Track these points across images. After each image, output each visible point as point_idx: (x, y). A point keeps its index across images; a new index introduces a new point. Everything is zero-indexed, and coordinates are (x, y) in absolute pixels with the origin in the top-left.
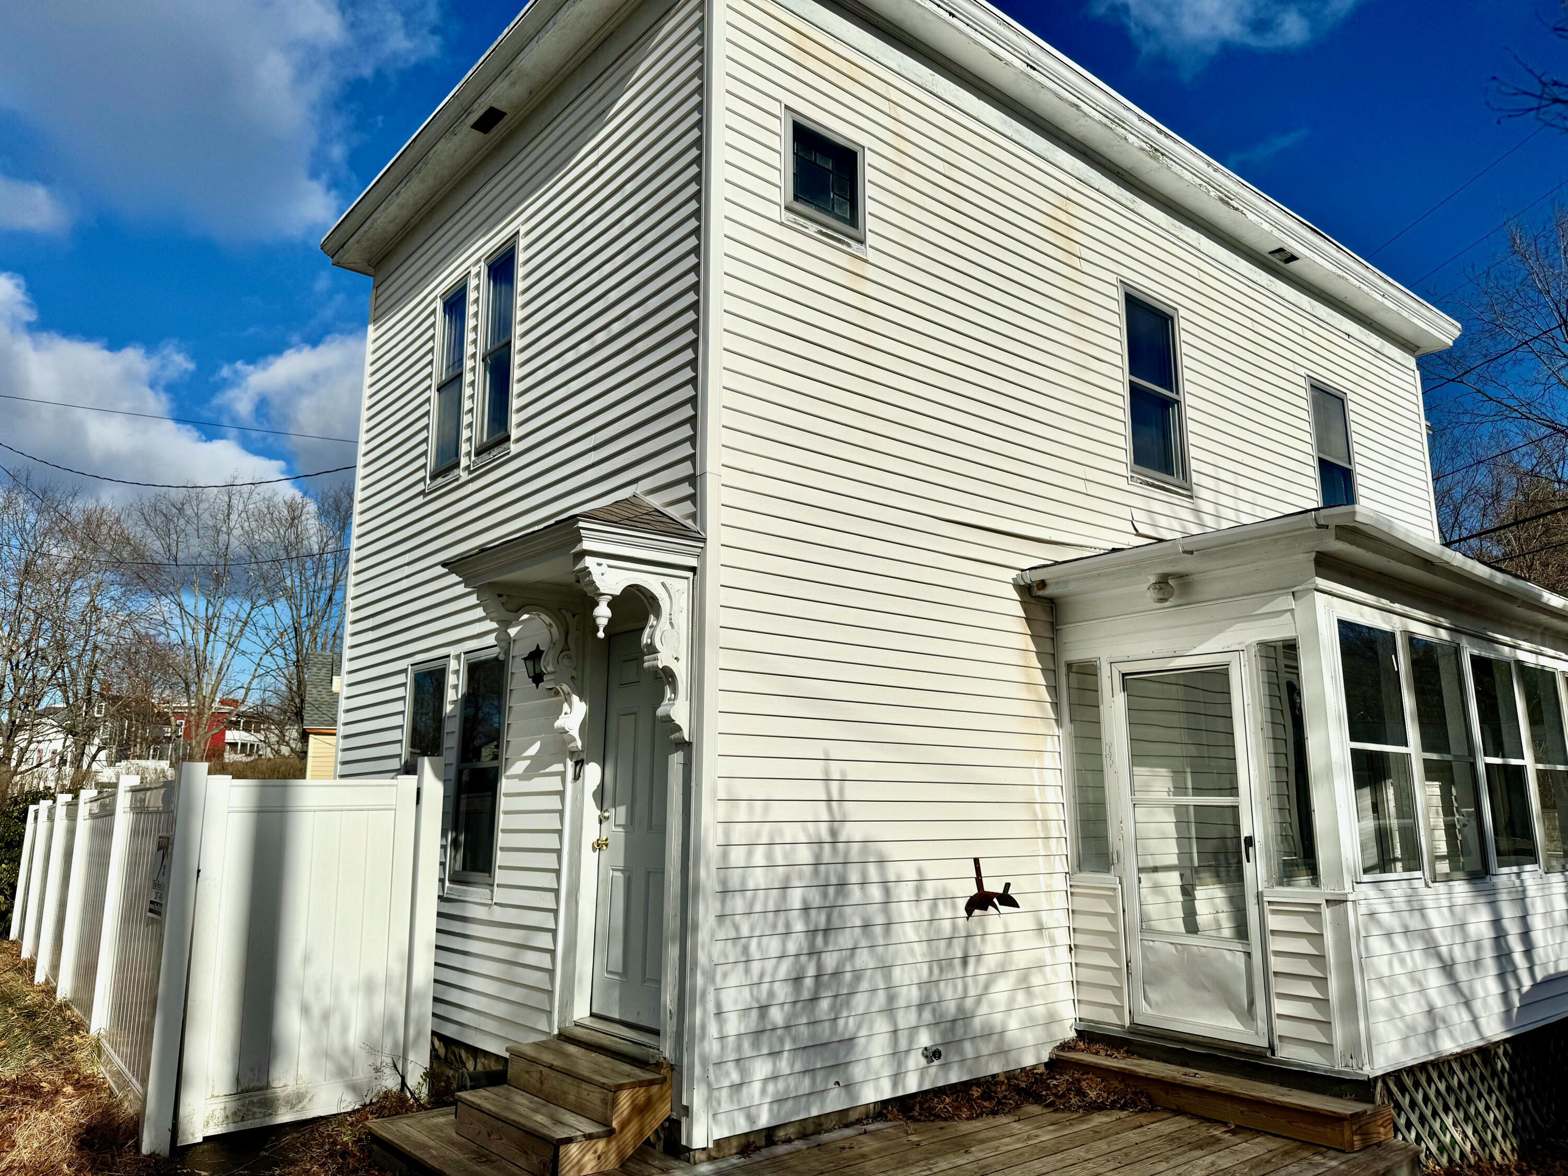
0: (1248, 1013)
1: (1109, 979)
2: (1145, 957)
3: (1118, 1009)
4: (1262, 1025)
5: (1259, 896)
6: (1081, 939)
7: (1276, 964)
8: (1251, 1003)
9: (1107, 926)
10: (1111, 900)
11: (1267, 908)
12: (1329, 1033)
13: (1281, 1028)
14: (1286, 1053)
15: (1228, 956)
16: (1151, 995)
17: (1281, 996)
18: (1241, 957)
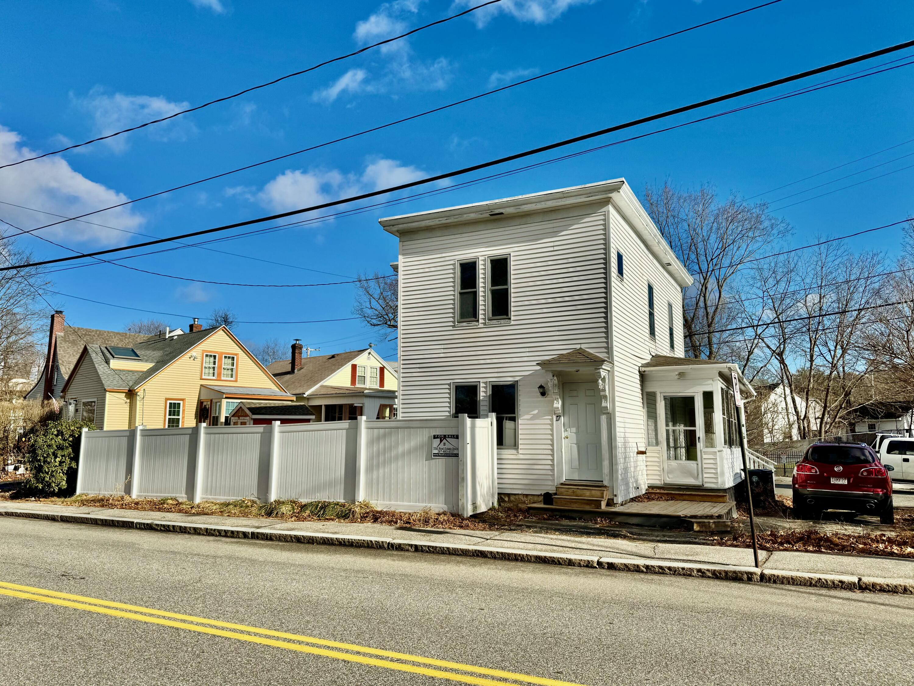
0: (697, 478)
1: (658, 473)
2: (668, 467)
3: (660, 480)
4: (701, 480)
5: (701, 451)
6: (648, 464)
7: (705, 466)
8: (698, 475)
9: (657, 460)
10: (658, 453)
11: (703, 453)
12: (718, 480)
13: (705, 480)
14: (707, 485)
15: (692, 465)
16: (670, 476)
17: (706, 473)
18: (696, 465)
